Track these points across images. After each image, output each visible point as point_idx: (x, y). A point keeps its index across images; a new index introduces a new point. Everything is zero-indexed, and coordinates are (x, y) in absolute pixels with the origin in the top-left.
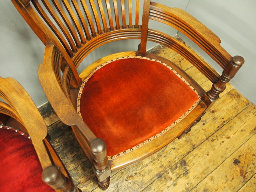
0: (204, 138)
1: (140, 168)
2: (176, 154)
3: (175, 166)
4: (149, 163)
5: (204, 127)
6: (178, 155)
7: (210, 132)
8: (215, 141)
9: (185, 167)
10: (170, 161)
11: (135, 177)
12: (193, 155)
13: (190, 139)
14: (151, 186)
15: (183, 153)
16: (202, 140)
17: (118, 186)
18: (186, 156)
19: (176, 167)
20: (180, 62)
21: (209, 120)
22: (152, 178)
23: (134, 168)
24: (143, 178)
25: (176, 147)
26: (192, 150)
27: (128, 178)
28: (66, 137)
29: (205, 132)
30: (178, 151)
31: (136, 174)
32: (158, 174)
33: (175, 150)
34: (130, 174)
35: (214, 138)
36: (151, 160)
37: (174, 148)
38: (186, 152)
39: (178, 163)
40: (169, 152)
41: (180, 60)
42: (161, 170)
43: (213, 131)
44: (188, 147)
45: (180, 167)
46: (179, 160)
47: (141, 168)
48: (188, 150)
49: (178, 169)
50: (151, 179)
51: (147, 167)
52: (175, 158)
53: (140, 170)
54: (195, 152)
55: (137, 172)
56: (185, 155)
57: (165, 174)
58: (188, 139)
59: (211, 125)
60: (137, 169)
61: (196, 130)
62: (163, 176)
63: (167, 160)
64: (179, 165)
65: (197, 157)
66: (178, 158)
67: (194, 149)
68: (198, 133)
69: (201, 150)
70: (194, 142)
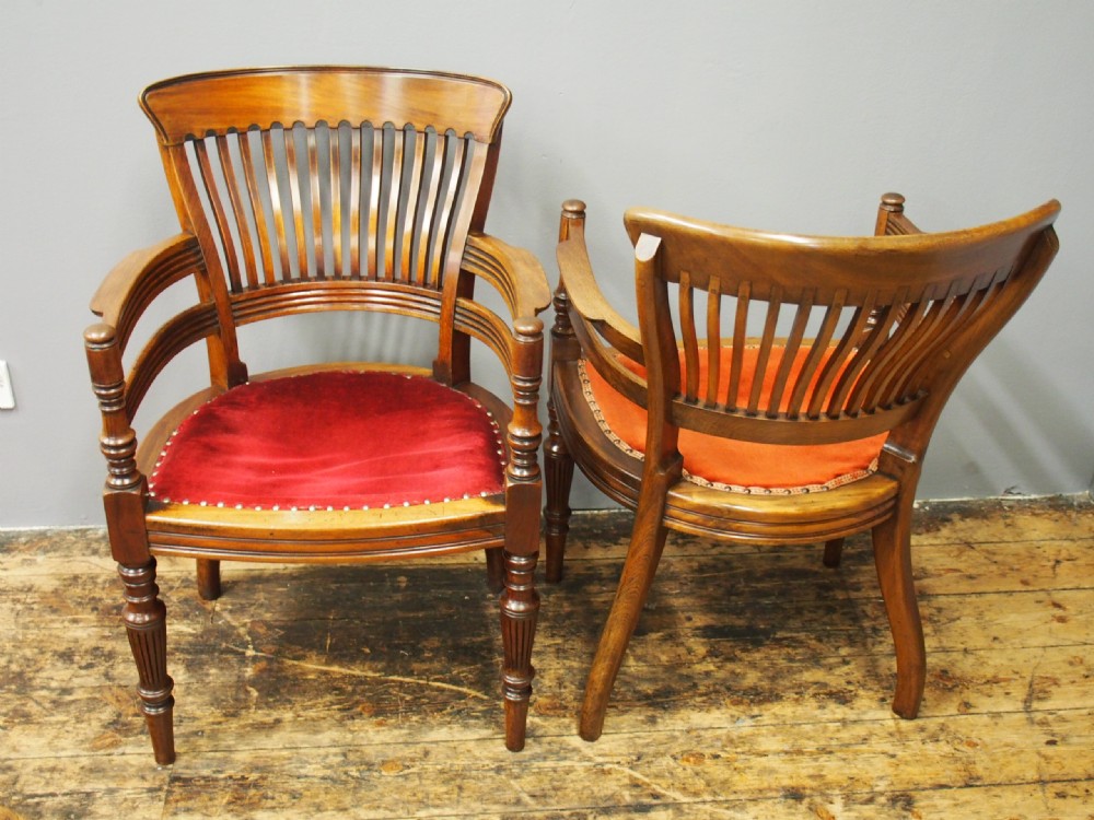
0: (1031, 775)
1: (739, 750)
2: (890, 771)
3: (866, 796)
4: (777, 753)
5: (1050, 750)
6: (896, 775)
7: (1064, 771)
8: (1070, 801)
9: (905, 813)
10: (857, 777)
11: (707, 761)
12: (955, 799)
13: (968, 757)
14: (749, 804)
15: (918, 779)
16: (1018, 777)
17: (639, 759)
18: (924, 789)
19: (870, 801)
20: (1058, 562)
21: (1083, 740)
22: (765, 789)
23: (719, 744)
24: (732, 775)
25: (900, 754)
26: (961, 787)
27: (685, 756)
28: (551, 599)
29: (1044, 764)
30: (902, 767)
31: (716, 757)
32: (793, 788)
33: (893, 760)
34: (698, 749)
35: (1075, 793)
36: (786, 747)
37: (893, 756)
38: (929, 782)
39: (882, 794)
40: (866, 755)
41: (1060, 558)
42: (809, 783)
43: (1079, 772)
44: (948, 773)
45: (883, 805)
46: (892, 788)
47: (743, 753)
48: (944, 781)
49: (872, 806)
50: (760, 791)
51: (764, 759)
52: (881, 778)
53: (735, 755)
54: (967, 794)
55: (723, 755)
56: (921, 787)
57: (818, 799)
58: (958, 755)
59: (1081, 755)
60: (727, 749)
61: (1007, 745)
62: (806, 801)
63: (847, 771)
64: (882, 800)
65: (967, 810)
66: (892, 784)
67: (968, 786)
68: (1013, 755)
69: (997, 800)
70: (979, 770)
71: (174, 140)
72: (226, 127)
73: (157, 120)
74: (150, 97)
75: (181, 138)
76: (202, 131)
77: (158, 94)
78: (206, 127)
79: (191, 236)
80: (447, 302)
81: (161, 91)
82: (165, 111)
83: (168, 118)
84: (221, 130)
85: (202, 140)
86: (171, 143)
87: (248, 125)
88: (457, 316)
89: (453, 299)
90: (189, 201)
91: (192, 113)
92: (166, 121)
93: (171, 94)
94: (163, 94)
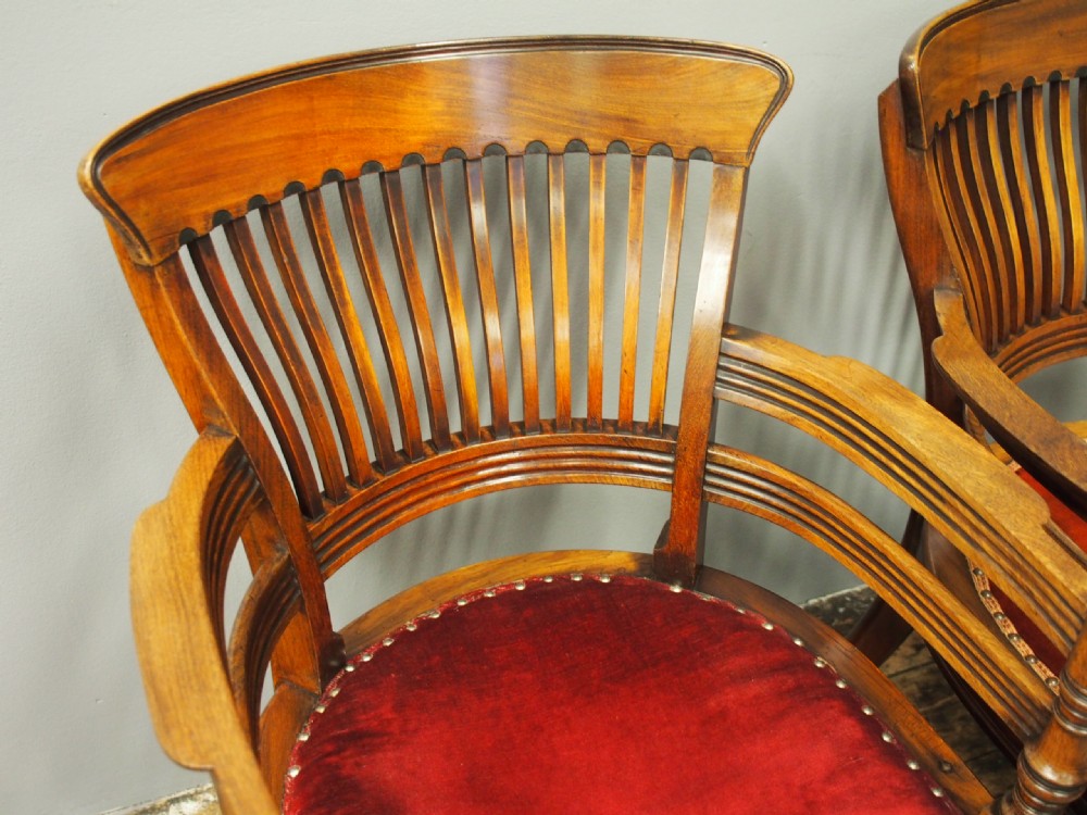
71: (162, 251)
72: (245, 197)
73: (123, 215)
74: (106, 171)
75: (172, 241)
76: (206, 216)
77: (118, 161)
78: (211, 208)
79: (229, 441)
80: (689, 456)
81: (122, 152)
82: (140, 193)
83: (144, 207)
84: (237, 206)
85: (207, 236)
86: (158, 259)
87: (282, 185)
88: (709, 479)
89: (702, 452)
90: (211, 370)
91: (181, 185)
92: (142, 217)
93: (141, 154)
94: (127, 158)
